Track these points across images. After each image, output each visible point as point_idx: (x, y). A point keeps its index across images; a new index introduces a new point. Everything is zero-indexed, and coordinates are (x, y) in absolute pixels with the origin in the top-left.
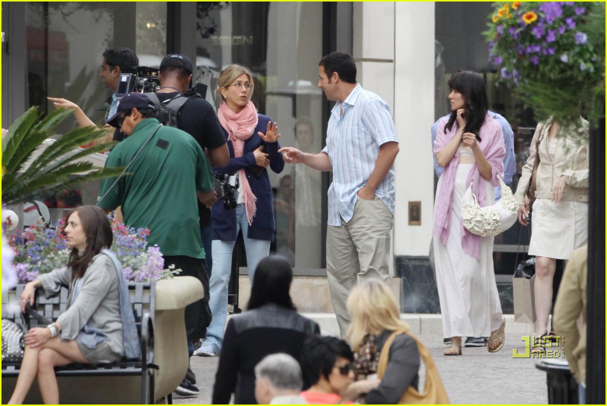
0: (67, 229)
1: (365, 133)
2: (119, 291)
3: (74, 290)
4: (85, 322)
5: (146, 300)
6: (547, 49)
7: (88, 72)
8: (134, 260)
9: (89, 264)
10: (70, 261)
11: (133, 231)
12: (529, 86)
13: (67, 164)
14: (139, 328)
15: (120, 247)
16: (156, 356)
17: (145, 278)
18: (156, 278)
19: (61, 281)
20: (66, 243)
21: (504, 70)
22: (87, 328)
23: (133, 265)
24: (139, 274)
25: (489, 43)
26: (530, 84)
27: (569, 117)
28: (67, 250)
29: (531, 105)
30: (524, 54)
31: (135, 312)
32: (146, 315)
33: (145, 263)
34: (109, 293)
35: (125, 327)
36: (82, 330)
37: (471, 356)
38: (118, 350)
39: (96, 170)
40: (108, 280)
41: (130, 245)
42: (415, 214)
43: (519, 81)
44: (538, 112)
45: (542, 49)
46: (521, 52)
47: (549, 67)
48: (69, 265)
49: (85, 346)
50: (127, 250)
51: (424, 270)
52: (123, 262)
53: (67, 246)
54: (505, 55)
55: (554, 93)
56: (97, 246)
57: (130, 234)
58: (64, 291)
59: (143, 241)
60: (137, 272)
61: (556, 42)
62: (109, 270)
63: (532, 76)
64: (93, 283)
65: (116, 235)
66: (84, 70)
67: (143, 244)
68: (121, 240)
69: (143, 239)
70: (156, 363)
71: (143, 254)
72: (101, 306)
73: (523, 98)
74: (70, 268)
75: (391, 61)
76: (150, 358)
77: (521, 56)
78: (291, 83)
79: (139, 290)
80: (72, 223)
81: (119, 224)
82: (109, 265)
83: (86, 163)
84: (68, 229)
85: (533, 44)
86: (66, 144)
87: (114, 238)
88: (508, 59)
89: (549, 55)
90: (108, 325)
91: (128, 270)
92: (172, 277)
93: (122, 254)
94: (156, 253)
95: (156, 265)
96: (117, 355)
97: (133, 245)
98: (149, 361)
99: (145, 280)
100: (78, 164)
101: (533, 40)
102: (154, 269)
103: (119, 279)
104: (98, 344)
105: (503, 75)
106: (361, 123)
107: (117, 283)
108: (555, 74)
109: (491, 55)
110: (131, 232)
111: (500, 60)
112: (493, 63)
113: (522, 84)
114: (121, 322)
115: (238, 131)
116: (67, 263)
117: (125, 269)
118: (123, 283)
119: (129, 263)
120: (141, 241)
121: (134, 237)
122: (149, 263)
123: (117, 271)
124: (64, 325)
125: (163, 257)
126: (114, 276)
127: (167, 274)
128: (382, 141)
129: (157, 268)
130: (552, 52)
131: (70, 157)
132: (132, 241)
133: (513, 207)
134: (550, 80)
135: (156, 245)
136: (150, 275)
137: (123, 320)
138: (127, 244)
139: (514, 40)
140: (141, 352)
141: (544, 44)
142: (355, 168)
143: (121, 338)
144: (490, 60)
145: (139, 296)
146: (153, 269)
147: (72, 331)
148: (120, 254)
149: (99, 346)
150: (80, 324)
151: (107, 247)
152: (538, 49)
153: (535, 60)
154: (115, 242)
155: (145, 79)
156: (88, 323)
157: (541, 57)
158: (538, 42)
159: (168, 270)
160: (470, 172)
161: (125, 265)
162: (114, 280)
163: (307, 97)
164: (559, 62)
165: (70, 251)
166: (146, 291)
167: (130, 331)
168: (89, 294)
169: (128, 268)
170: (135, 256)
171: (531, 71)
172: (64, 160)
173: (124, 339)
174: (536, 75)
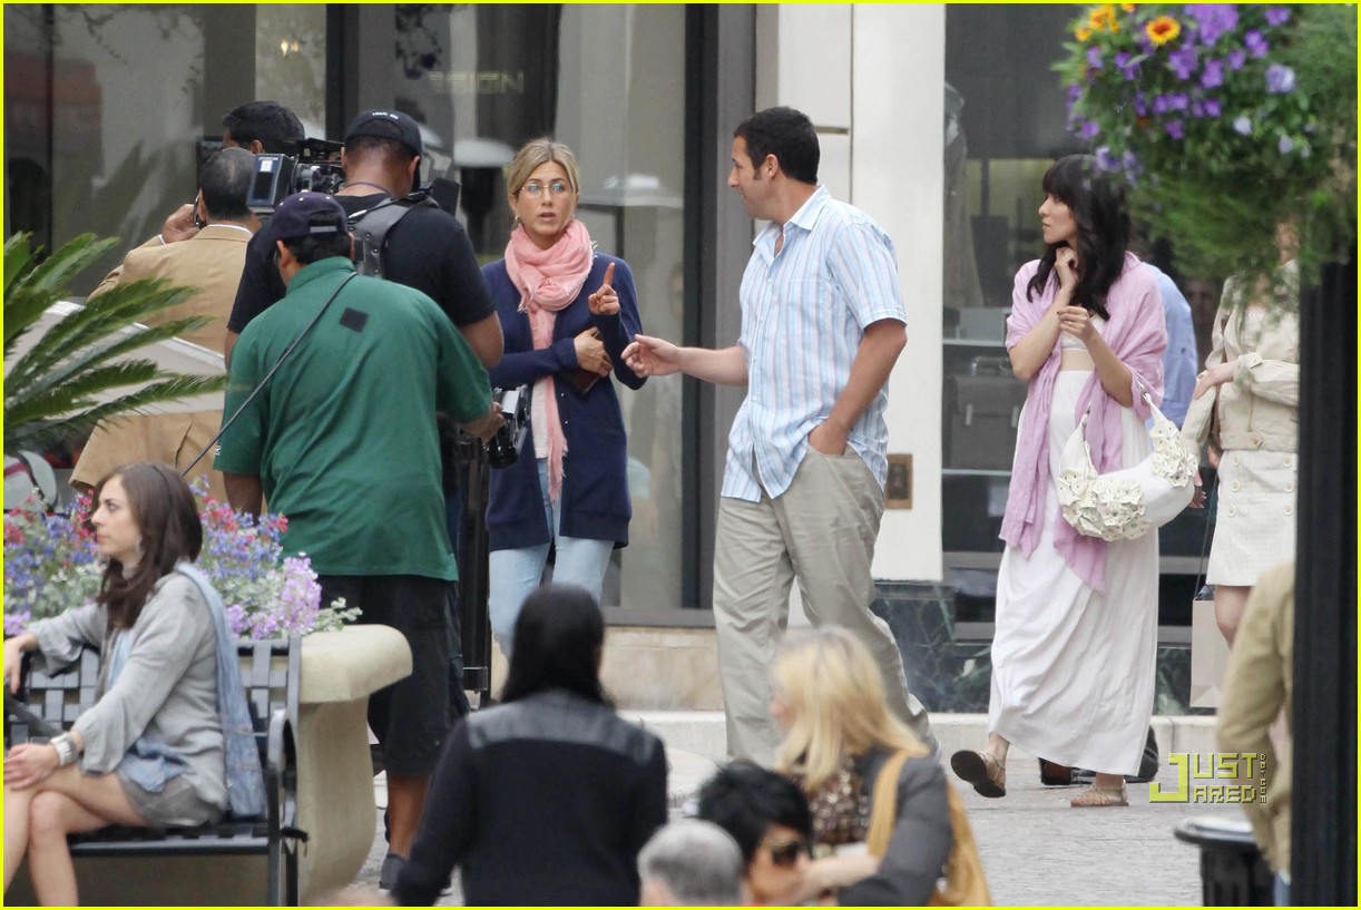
0: (96, 518)
1: (833, 295)
2: (216, 662)
3: (112, 655)
4: (137, 731)
5: (277, 682)
6: (1203, 104)
7: (145, 155)
8: (251, 588)
9: (149, 596)
10: (102, 590)
11: (248, 520)
12: (1161, 190)
13: (97, 367)
14: (262, 745)
15: (219, 558)
16: (302, 810)
17: (277, 629)
18: (302, 629)
19: (83, 636)
20: (94, 547)
21: (1103, 150)
22: (142, 746)
23: (250, 598)
24: (263, 620)
25: (1068, 89)
26: (1163, 184)
27: (1254, 261)
28: (96, 564)
29: (1167, 232)
30: (1150, 115)
31: (253, 709)
32: (279, 716)
33: (277, 594)
34: (193, 663)
35: (229, 742)
36: (132, 751)
37: (1026, 810)
38: (214, 795)
39: (164, 380)
40: (190, 634)
41: (242, 553)
42: (898, 484)
43: (1137, 178)
44: (1183, 249)
45: (1190, 103)
46: (1142, 111)
47: (1208, 144)
48: (100, 601)
49: (139, 786)
50: (235, 566)
51: (919, 611)
52: (225, 593)
53: (96, 556)
54: (1106, 117)
55: (1220, 205)
56: (165, 555)
57: (241, 528)
58: (90, 660)
59: (272, 545)
60: (256, 616)
61: (1224, 89)
62: (193, 611)
63: (1168, 165)
64: (155, 640)
65: (210, 530)
66: (137, 150)
67: (272, 552)
68: (222, 541)
69: (273, 540)
70: (302, 827)
71: (272, 575)
72: (174, 694)
73: (1147, 217)
74: (105, 606)
75: (842, 131)
76: (288, 814)
77: (1141, 118)
78: (612, 183)
79: (262, 656)
80: (108, 503)
81: (217, 505)
82: (193, 599)
83: (140, 365)
84: (100, 516)
85: (1171, 92)
86: (95, 318)
87: (204, 537)
88: (1112, 125)
89: (1208, 118)
90: (190, 738)
91: (236, 611)
92: (339, 628)
93: (223, 574)
94: (303, 572)
95: (302, 600)
96: (212, 806)
97: (248, 552)
98: (285, 822)
99: (277, 635)
100: (122, 365)
101: (1170, 83)
102: (298, 607)
103: (215, 633)
104: (167, 781)
105: (1102, 164)
106: (824, 271)
107: (213, 641)
108: (1220, 161)
109: (1072, 116)
110: (244, 525)
111: (1095, 129)
112: (1078, 135)
113: (1144, 183)
114: (220, 731)
115: (542, 289)
116: (98, 594)
117: (230, 610)
118: (226, 641)
119: (240, 594)
120: (267, 545)
121: (251, 537)
122: (286, 593)
123: (212, 616)
124: (91, 737)
125: (318, 581)
126: (205, 626)
127: (328, 620)
128: (872, 316)
129: (305, 607)
130: (1214, 110)
131: (104, 350)
132: (247, 545)
133: (1173, 472)
134: (1211, 176)
135: (302, 554)
136: (288, 623)
137: (224, 727)
138: (235, 552)
139: (1127, 83)
140: (265, 802)
141: (1197, 92)
142: (805, 373)
143: (220, 768)
144: (1070, 128)
145: (261, 671)
146: (294, 609)
147: (109, 752)
148: (219, 575)
149: (171, 785)
150: (126, 737)
151: (188, 558)
152: (1181, 103)
153: (1176, 129)
154: (208, 545)
155: (315, 168)
156: (145, 734)
157: (1187, 121)
158: (1182, 87)
159: (329, 611)
160: (1084, 390)
161: (230, 599)
162: (206, 634)
163: (649, 213)
164: (1229, 133)
165: (104, 567)
166: (277, 658)
167: (240, 752)
168: (146, 666)
169: (237, 607)
170: (254, 579)
171: (1166, 154)
172: (91, 356)
173: (228, 771)
174: (1177, 164)
